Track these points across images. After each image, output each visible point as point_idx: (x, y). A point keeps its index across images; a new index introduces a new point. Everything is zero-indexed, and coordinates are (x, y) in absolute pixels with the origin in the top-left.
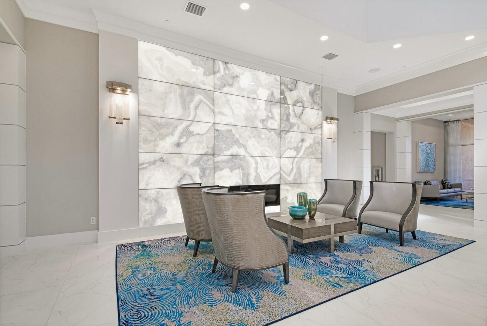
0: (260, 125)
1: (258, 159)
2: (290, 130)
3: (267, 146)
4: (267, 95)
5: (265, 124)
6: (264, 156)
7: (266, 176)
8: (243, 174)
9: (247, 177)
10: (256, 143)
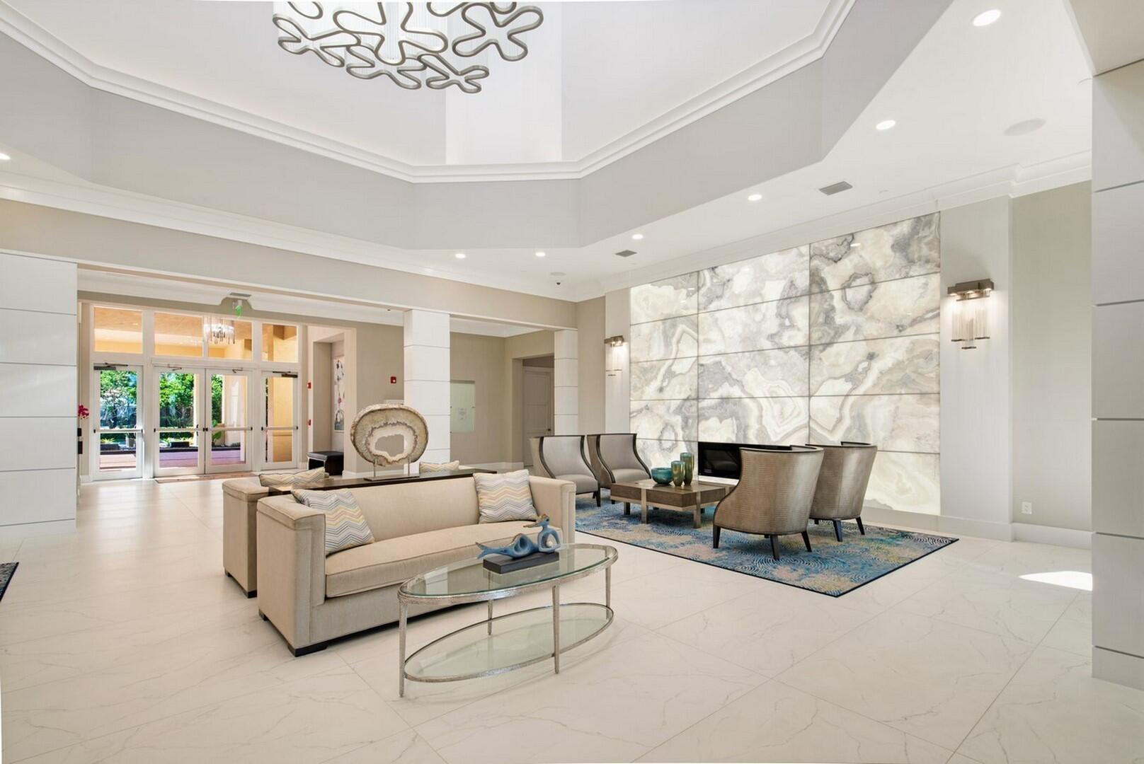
0: (767, 344)
1: (764, 402)
2: (835, 341)
3: (780, 378)
4: (781, 290)
5: (776, 340)
6: (774, 396)
7: (778, 430)
8: (737, 427)
9: (744, 431)
10: (760, 374)
